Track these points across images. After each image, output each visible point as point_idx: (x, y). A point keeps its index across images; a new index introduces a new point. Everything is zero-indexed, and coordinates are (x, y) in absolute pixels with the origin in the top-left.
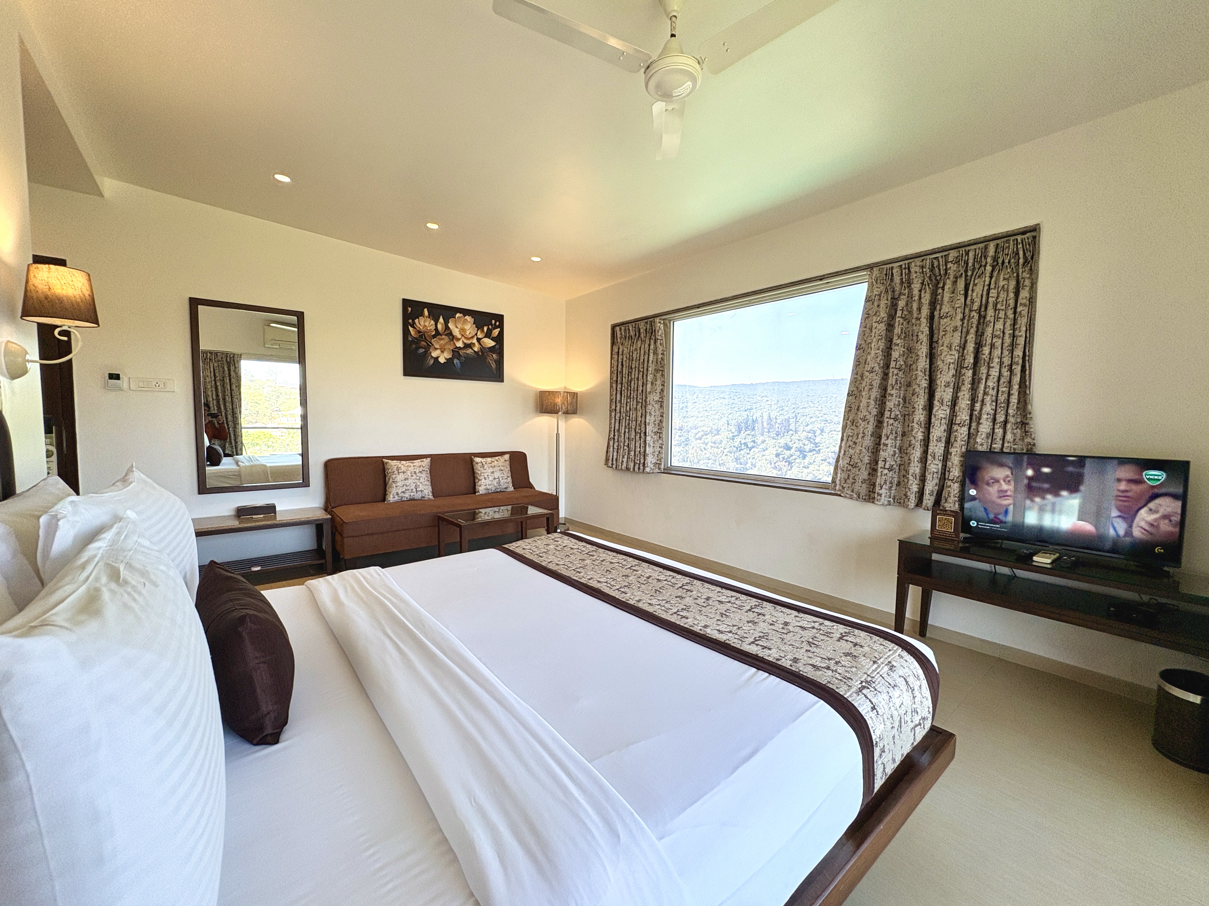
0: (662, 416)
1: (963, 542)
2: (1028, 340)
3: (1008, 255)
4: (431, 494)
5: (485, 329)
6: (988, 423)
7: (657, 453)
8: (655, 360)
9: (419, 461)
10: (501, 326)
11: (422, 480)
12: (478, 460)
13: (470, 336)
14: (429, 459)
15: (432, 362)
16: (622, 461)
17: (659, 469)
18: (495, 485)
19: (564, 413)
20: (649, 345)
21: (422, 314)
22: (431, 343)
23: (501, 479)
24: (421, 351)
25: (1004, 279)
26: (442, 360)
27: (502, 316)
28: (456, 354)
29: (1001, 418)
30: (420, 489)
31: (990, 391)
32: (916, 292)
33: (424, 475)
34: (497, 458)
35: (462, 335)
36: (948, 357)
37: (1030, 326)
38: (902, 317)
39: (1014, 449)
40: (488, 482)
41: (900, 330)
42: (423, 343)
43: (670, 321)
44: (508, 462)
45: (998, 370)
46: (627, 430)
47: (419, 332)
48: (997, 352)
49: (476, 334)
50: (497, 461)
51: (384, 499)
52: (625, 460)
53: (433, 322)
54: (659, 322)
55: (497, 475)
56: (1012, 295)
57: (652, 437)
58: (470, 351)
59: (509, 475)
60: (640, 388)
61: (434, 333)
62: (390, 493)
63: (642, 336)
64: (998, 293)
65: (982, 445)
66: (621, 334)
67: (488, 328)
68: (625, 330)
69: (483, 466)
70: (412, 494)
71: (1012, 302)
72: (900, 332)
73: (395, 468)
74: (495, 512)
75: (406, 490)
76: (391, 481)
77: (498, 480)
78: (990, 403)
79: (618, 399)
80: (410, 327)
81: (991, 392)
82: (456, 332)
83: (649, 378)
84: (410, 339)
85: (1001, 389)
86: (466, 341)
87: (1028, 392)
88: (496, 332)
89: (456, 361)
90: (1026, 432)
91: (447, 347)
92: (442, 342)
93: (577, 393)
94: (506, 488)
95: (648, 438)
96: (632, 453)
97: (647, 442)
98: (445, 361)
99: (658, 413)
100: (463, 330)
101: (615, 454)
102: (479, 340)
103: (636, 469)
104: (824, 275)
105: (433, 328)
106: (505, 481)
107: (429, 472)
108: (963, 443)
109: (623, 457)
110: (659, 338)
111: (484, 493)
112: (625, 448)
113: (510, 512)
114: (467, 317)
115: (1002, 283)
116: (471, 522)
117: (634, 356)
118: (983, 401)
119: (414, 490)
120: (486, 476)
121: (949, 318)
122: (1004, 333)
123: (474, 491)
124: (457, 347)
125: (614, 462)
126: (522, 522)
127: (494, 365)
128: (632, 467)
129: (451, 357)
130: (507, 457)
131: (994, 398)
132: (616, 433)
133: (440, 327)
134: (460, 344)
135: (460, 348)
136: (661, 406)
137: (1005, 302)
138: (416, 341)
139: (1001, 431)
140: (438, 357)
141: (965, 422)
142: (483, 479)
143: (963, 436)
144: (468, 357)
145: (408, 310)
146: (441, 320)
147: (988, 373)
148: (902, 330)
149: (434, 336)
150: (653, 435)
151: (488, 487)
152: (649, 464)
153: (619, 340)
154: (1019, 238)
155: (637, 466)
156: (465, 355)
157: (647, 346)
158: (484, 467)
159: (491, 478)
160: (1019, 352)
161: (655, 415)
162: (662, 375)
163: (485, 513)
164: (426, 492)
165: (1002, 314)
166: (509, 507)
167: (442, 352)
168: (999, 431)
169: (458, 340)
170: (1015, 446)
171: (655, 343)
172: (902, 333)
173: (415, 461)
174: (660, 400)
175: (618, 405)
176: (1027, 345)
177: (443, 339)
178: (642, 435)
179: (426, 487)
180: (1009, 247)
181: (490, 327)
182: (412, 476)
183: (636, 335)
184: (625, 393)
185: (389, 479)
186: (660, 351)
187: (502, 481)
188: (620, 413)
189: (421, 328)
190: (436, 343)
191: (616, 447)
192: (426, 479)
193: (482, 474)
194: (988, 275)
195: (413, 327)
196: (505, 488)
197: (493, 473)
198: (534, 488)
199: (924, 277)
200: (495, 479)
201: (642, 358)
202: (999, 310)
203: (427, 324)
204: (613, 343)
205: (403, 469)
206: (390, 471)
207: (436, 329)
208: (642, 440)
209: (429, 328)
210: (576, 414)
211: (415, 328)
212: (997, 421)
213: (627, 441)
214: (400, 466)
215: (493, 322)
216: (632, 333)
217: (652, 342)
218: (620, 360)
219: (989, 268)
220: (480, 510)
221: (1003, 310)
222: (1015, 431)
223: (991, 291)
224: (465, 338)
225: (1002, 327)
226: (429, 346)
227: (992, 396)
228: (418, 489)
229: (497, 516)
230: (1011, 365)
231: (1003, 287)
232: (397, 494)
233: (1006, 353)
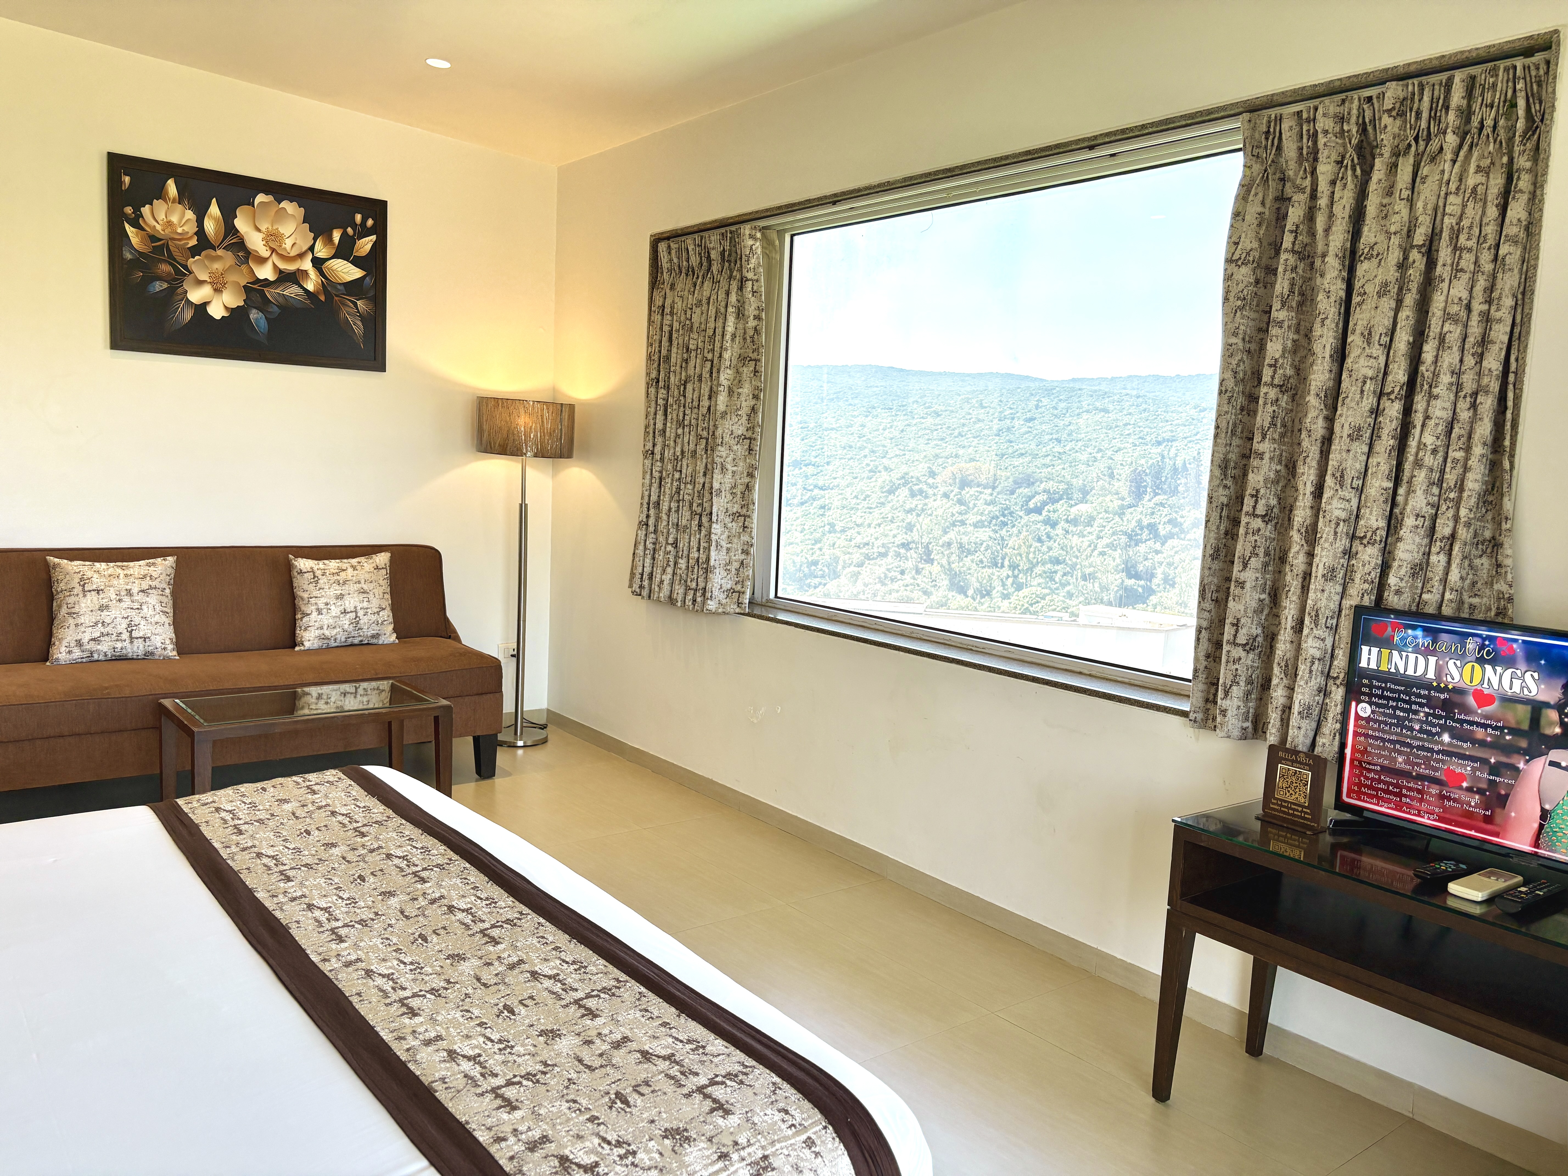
0: (751, 475)
1: (1334, 832)
2: (1517, 330)
3: (1492, 107)
4: (170, 647)
5: (337, 235)
6: (1417, 539)
7: (736, 565)
8: (740, 332)
9: (142, 563)
10: (381, 230)
11: (147, 611)
12: (303, 564)
13: (293, 253)
14: (171, 560)
15: (188, 315)
16: (662, 582)
17: (739, 604)
18: (346, 627)
19: (536, 456)
20: (728, 293)
21: (160, 194)
22: (186, 267)
23: (361, 613)
24: (159, 286)
25: (1479, 170)
26: (216, 311)
27: (383, 204)
28: (257, 298)
29: (1444, 529)
30: (141, 634)
31: (1426, 459)
32: (1323, 186)
33: (153, 599)
34: (354, 561)
35: (273, 250)
36: (1362, 361)
37: (1523, 294)
38: (1293, 251)
39: (1472, 607)
40: (326, 620)
41: (1286, 284)
42: (165, 268)
43: (781, 234)
44: (384, 571)
45: (1448, 405)
46: (674, 505)
47: (153, 238)
48: (1450, 358)
49: (312, 249)
50: (354, 568)
51: (45, 656)
52: (667, 578)
53: (190, 215)
54: (751, 236)
55: (350, 603)
56: (1492, 212)
57: (725, 526)
58: (292, 291)
59: (387, 603)
60: (705, 403)
61: (193, 242)
62: (60, 640)
63: (715, 268)
64: (1464, 206)
65: (1398, 592)
66: (671, 260)
67: (344, 235)
68: (679, 250)
69: (316, 579)
70: (119, 645)
71: (1490, 230)
72: (1286, 292)
73: (77, 580)
74: (345, 694)
75: (102, 635)
76: (64, 610)
77: (353, 615)
78: (1424, 487)
79: (659, 426)
80: (127, 226)
81: (1429, 460)
82: (256, 241)
83: (722, 378)
84: (128, 256)
85: (1452, 454)
86: (282, 266)
87: (1506, 465)
88: (365, 245)
89: (254, 315)
90: (1499, 566)
91: (232, 278)
92: (217, 266)
93: (572, 407)
94: (376, 636)
95: (717, 528)
96: (682, 563)
97: (713, 537)
98: (226, 315)
99: (741, 467)
100: (273, 239)
101: (648, 561)
102: (318, 263)
103: (689, 603)
104: (1095, 137)
105: (192, 228)
106: (374, 618)
107: (168, 591)
108: (1366, 586)
109: (664, 571)
110: (750, 275)
111: (316, 646)
112: (669, 548)
113: (386, 696)
114: (285, 204)
115: (1472, 180)
116: (287, 719)
117: (695, 318)
118: (1410, 482)
119: (125, 636)
120: (321, 606)
121: (1375, 261)
122: (1469, 308)
123: (292, 642)
124: (258, 281)
125: (646, 583)
126: (436, 719)
127: (358, 328)
128: (680, 598)
129: (242, 303)
130: (383, 558)
131: (1436, 476)
132: (652, 512)
133: (210, 226)
134: (266, 273)
135: (266, 283)
136: (750, 450)
137: (1476, 231)
138: (144, 262)
139: (1443, 558)
140: (205, 304)
141: (1374, 532)
142: (315, 614)
143: (1367, 568)
144: (287, 308)
145: (121, 183)
146: (214, 209)
147: (1426, 410)
148: (1292, 285)
149: (195, 251)
150: (728, 520)
151: (327, 633)
152: (716, 592)
153: (666, 276)
154: (1519, 62)
155: (690, 597)
156: (281, 300)
157: (722, 295)
158: (317, 582)
159: (335, 611)
160: (1493, 363)
161: (734, 472)
162: (756, 372)
163: (320, 696)
164: (157, 641)
165: (1467, 261)
166: (385, 685)
167: (218, 291)
168: (1438, 560)
169: (262, 261)
170: (1475, 601)
171: (741, 288)
172: (1291, 291)
173: (131, 564)
174: (749, 434)
175: (659, 440)
176: (1515, 344)
177: (219, 258)
178: (705, 519)
179: (160, 630)
180: (1494, 85)
181: (350, 231)
182: (120, 600)
183: (701, 264)
184: (672, 415)
185: (60, 606)
186: (751, 310)
187: (364, 620)
188: (662, 460)
189: (158, 227)
190: (199, 268)
191: (650, 546)
192: (158, 608)
193: (313, 601)
194: (1449, 156)
195: (136, 224)
196: (373, 637)
197: (340, 597)
198: (457, 639)
199: (1344, 146)
200: (345, 612)
201: (711, 325)
202: (1461, 249)
203: (174, 219)
204: (654, 282)
205: (97, 581)
206: (62, 586)
207: (201, 232)
208: (703, 532)
209: (179, 230)
210: (569, 456)
211: (142, 229)
212: (1438, 535)
213: (673, 531)
214: (89, 574)
215: (358, 218)
216: (694, 260)
217: (734, 285)
218: (666, 329)
219: (1451, 139)
220: (306, 689)
221: (1470, 250)
222: (1477, 562)
223: (1451, 199)
224: (283, 257)
225: (1465, 295)
226: (181, 274)
227: (1432, 470)
228: (134, 634)
229: (352, 704)
230: (1475, 394)
231: (1474, 190)
232: (79, 643)
233: (1470, 361)
